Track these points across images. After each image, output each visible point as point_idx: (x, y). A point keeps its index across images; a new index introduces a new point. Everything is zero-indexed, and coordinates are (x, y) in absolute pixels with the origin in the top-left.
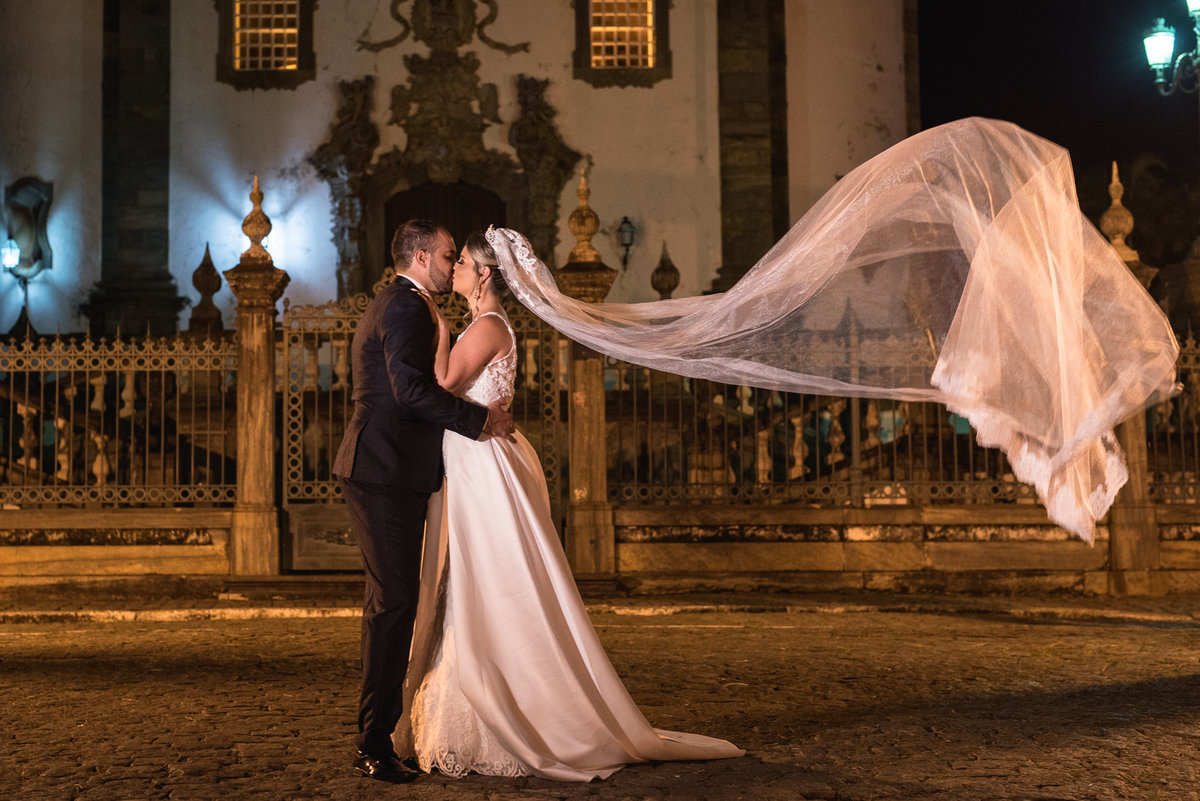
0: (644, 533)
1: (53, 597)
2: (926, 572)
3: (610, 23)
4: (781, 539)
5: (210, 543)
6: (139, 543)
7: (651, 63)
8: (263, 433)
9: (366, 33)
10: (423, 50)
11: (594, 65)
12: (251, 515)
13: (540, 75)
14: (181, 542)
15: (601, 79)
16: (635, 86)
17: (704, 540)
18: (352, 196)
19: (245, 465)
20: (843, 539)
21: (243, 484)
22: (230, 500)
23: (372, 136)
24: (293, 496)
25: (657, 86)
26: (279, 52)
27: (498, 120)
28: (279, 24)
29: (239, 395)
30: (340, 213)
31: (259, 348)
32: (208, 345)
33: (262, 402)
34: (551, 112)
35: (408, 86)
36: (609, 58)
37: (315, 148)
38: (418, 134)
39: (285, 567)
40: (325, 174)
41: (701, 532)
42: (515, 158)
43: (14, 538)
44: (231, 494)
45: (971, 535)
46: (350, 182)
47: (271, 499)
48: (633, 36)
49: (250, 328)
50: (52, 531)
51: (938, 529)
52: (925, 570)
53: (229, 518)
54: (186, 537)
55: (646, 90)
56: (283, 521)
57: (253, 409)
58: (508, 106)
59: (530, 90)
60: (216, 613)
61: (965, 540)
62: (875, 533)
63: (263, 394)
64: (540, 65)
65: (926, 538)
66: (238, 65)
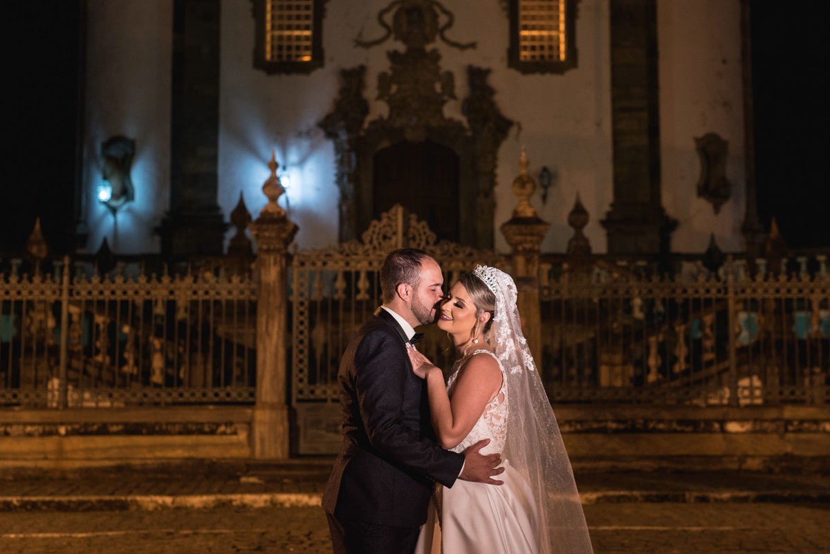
0: (571, 426)
1: (112, 476)
2: (787, 457)
3: (533, 28)
4: (675, 431)
5: (235, 433)
6: (180, 433)
7: (562, 57)
8: (277, 348)
9: (360, 35)
10: (401, 47)
11: (522, 58)
12: (267, 412)
13: (484, 65)
14: (212, 432)
15: (527, 68)
16: (552, 73)
17: (616, 432)
18: (349, 151)
19: (263, 373)
20: (723, 431)
21: (261, 387)
22: (251, 399)
23: (364, 108)
24: (300, 397)
25: (567, 73)
26: (298, 48)
27: (453, 97)
28: (298, 28)
29: (258, 318)
30: (341, 163)
31: (274, 282)
32: (235, 279)
33: (276, 324)
34: (492, 92)
35: (390, 73)
36: (533, 53)
37: (323, 116)
38: (397, 107)
39: (293, 452)
40: (331, 135)
41: (614, 426)
42: (466, 124)
43: (82, 430)
44: (252, 395)
45: (821, 428)
46: (349, 141)
47: (283, 398)
48: (550, 38)
49: (267, 266)
50: (113, 424)
51: (796, 423)
52: (786, 455)
53: (250, 414)
54: (217, 428)
55: (559, 76)
56: (292, 416)
57: (269, 330)
58: (461, 88)
59: (477, 76)
60: (237, 498)
61: (817, 431)
62: (748, 426)
63: (277, 318)
64: (484, 59)
65: (786, 430)
66: (268, 56)
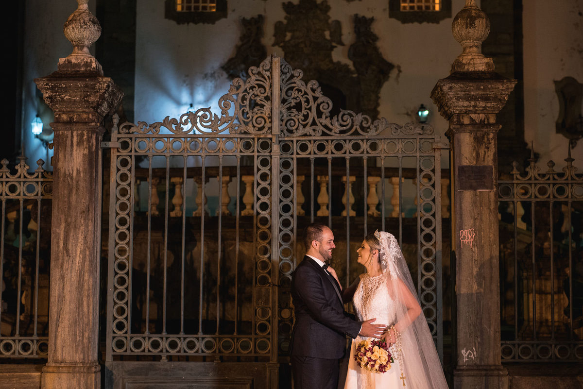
7: (437, 8)
8: (81, 275)
11: (402, 9)
12: (64, 376)
13: (368, 15)
15: (407, 18)
16: (428, 22)
19: (59, 315)
21: (56, 337)
22: (41, 356)
23: (262, 53)
24: (119, 352)
25: (442, 22)
27: (341, 43)
29: (53, 229)
31: (78, 172)
33: (81, 238)
34: (375, 38)
35: (285, 22)
36: (411, 4)
37: (226, 60)
38: (291, 52)
40: (232, 77)
42: (352, 67)
44: (44, 347)
47: (94, 355)
49: (68, 149)
53: (37, 380)
55: (435, 25)
57: (70, 247)
58: (348, 35)
59: (362, 24)
63: (82, 228)
64: (368, 9)
66: (179, 8)
